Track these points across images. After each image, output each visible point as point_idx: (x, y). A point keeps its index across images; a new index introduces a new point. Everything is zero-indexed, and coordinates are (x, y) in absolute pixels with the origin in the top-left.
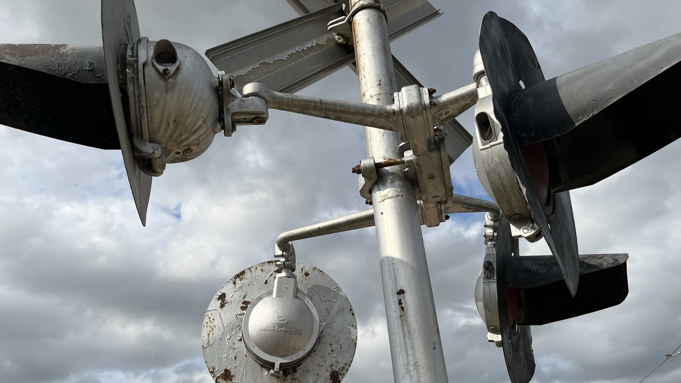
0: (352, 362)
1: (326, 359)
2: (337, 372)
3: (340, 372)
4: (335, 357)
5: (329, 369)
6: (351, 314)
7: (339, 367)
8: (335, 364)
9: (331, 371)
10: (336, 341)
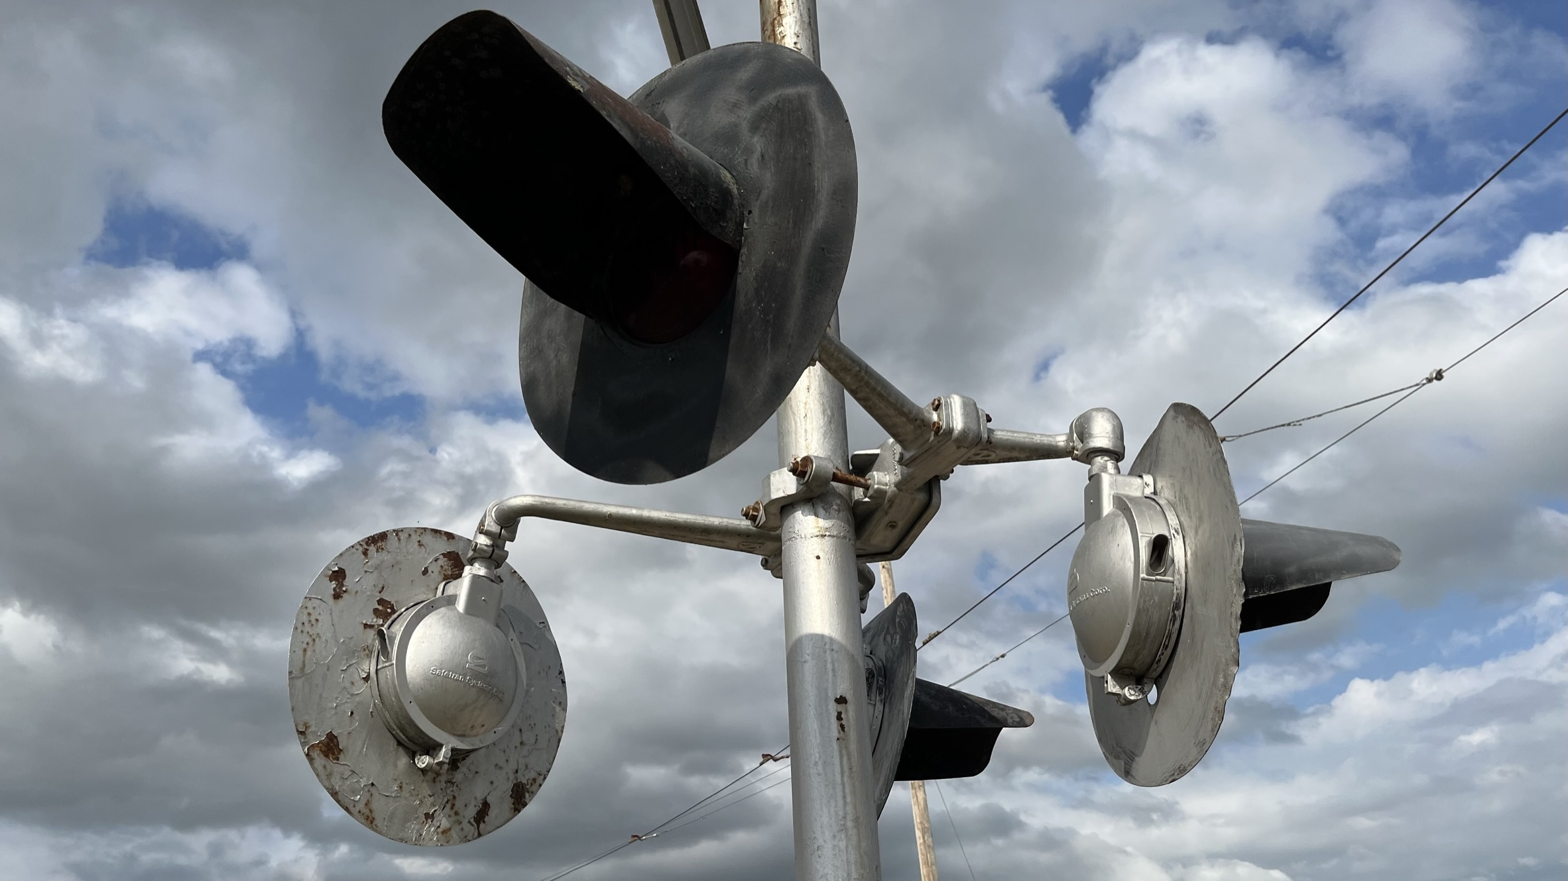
0: (548, 772)
1: (509, 757)
2: (523, 785)
3: (528, 787)
4: (524, 757)
5: (512, 777)
6: (561, 681)
7: (527, 777)
8: (523, 770)
9: (515, 782)
10: (530, 727)
